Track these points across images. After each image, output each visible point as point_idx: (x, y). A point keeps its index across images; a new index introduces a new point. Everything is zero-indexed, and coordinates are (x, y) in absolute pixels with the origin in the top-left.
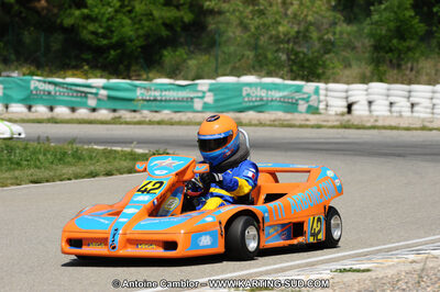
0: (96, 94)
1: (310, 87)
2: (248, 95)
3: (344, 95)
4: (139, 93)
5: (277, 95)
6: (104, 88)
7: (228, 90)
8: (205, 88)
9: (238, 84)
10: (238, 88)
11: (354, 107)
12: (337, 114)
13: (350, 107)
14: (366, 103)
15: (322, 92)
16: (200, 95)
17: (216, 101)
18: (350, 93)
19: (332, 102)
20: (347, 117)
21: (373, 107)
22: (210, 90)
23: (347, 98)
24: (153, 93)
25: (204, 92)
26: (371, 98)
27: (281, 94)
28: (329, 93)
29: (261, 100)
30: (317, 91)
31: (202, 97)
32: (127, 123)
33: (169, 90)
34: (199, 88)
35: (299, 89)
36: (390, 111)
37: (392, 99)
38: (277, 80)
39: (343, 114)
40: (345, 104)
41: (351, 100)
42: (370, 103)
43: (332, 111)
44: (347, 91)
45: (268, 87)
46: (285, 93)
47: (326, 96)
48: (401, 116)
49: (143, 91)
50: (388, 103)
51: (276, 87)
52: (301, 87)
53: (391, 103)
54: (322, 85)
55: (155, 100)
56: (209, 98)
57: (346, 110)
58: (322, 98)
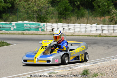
1: (42, 24)
2: (26, 26)
3: (51, 26)
5: (33, 26)
7: (20, 25)
8: (14, 24)
9: (23, 23)
10: (23, 24)
12: (49, 31)
13: (53, 29)
14: (57, 28)
15: (45, 25)
16: (13, 26)
17: (17, 28)
18: (53, 26)
19: (48, 28)
20: (52, 32)
22: (15, 25)
23: (52, 27)
24: (0, 26)
25: (14, 26)
26: (58, 27)
27: (34, 26)
28: (47, 26)
29: (29, 28)
30: (44, 25)
31: (13, 27)
33: (4, 25)
34: (12, 24)
35: (39, 25)
36: (63, 31)
37: (64, 27)
38: (33, 22)
39: (51, 31)
40: (51, 29)
41: (53, 28)
43: (48, 31)
45: (31, 24)
46: (36, 26)
48: (66, 32)
50: (63, 28)
51: (33, 24)
52: (40, 24)
53: (64, 29)
55: (1, 28)
56: (15, 27)
58: (45, 27)
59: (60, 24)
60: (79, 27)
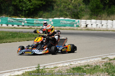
0: (24, 22)
1: (77, 20)
2: (62, 22)
3: (85, 22)
4: (35, 22)
6: (26, 20)
7: (57, 21)
8: (51, 21)
9: (59, 19)
10: (59, 21)
12: (84, 27)
13: (87, 25)
15: (80, 22)
16: (50, 22)
17: (54, 24)
18: (87, 22)
19: (82, 24)
20: (87, 28)
22: (52, 21)
25: (51, 22)
27: (70, 22)
28: (82, 22)
29: (65, 24)
30: (79, 21)
32: (33, 29)
33: (42, 21)
34: (50, 21)
37: (97, 24)
40: (86, 25)
42: (92, 24)
46: (71, 22)
48: (100, 28)
50: (96, 25)
51: (68, 20)
52: (74, 21)
53: (97, 25)
54: (80, 20)
55: (39, 23)
57: (86, 26)
58: (80, 23)
59: (93, 21)
60: (112, 23)
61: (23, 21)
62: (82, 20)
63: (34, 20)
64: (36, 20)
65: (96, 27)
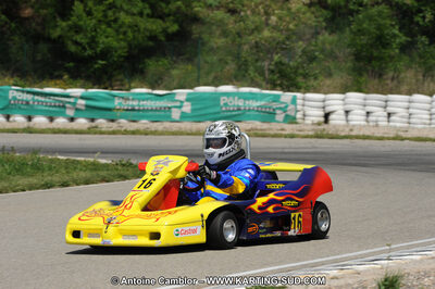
0: (74, 104)
1: (287, 96)
2: (226, 104)
3: (321, 104)
4: (117, 103)
5: (255, 104)
6: (82, 98)
7: (204, 99)
8: (182, 98)
9: (216, 93)
10: (216, 98)
11: (331, 117)
12: (313, 124)
13: (327, 116)
14: (343, 112)
15: (299, 102)
16: (178, 104)
17: (193, 110)
18: (327, 102)
19: (310, 111)
20: (325, 126)
21: (350, 117)
22: (187, 100)
23: (324, 107)
24: (131, 103)
25: (182, 102)
26: (348, 107)
27: (258, 104)
28: (307, 103)
29: (239, 109)
30: (294, 100)
31: (180, 107)
33: (147, 99)
34: (177, 98)
35: (276, 99)
36: (367, 121)
37: (369, 109)
38: (255, 90)
39: (319, 124)
40: (322, 113)
41: (328, 109)
42: (347, 112)
43: (309, 121)
44: (324, 101)
45: (245, 97)
46: (263, 103)
47: (303, 105)
48: (377, 126)
49: (121, 100)
50: (364, 112)
51: (253, 97)
52: (279, 96)
53: (368, 113)
54: (299, 95)
55: (133, 110)
56: (187, 108)
57: (322, 119)
58: (299, 107)
59: (354, 97)
60: (428, 106)
61: (72, 100)
62: (309, 95)
63: (114, 96)
64: (123, 98)
65: (364, 123)
